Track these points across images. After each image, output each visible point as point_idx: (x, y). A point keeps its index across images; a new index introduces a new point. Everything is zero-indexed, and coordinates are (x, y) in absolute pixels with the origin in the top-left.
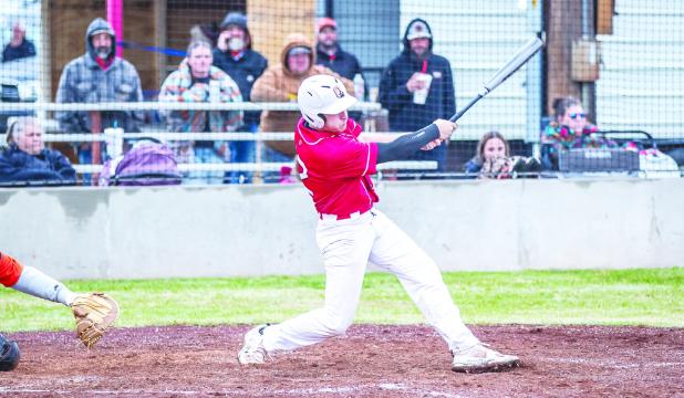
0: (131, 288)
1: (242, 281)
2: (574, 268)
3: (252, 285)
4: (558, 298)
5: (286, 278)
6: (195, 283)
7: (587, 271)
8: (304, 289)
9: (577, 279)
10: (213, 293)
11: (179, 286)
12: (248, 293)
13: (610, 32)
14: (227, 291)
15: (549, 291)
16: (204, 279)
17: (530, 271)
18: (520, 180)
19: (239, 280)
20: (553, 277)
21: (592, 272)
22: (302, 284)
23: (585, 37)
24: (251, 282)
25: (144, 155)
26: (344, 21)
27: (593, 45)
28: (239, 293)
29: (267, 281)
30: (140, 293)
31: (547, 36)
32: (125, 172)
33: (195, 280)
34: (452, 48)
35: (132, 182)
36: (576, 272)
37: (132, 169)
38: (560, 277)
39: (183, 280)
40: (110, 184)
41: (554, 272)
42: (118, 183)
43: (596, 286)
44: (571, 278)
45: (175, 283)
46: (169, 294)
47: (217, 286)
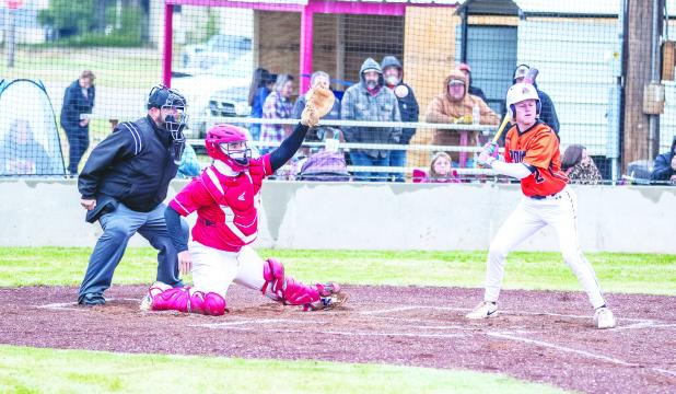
0: (309, 256)
1: (391, 254)
2: (638, 252)
3: (399, 257)
4: (624, 274)
5: (424, 252)
6: (356, 254)
7: (646, 255)
8: (437, 261)
9: (639, 260)
10: (369, 261)
11: (345, 256)
12: (395, 262)
13: (671, 78)
14: (379, 261)
15: (619, 268)
16: (363, 251)
17: (605, 253)
18: (599, 186)
19: (389, 253)
20: (622, 258)
21: (651, 255)
22: (435, 257)
23: (653, 81)
24: (398, 254)
25: (323, 159)
26: (474, 64)
27: (658, 88)
28: (389, 262)
29: (408, 255)
30: (316, 259)
31: (625, 80)
32: (308, 171)
33: (356, 251)
34: (552, 87)
35: (313, 178)
36: (639, 255)
37: (313, 169)
38: (627, 258)
39: (348, 251)
40: (298, 179)
41: (623, 254)
42: (303, 179)
43: (653, 266)
44: (634, 259)
45: (342, 253)
46: (337, 261)
47: (373, 256)
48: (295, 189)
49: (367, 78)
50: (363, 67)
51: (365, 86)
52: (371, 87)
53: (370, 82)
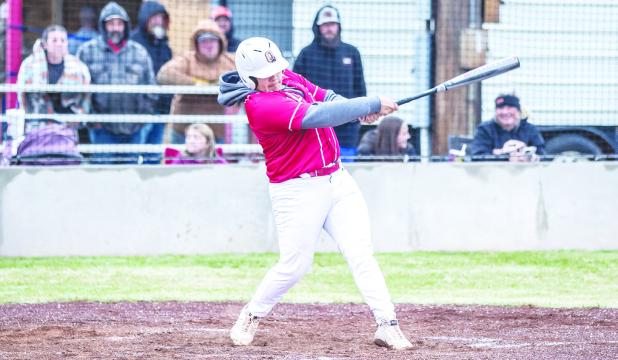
0: (32, 265)
1: (140, 260)
2: (463, 250)
3: (150, 264)
4: (448, 279)
5: (182, 257)
6: (94, 261)
7: (475, 253)
8: (201, 268)
9: (467, 260)
10: (112, 271)
11: (79, 264)
12: (146, 271)
13: (496, 20)
14: (126, 269)
15: (439, 271)
16: (102, 257)
17: (420, 253)
18: (412, 163)
19: (137, 258)
20: (442, 258)
21: (481, 253)
22: (199, 262)
23: (473, 25)
24: (148, 260)
25: (45, 136)
27: (478, 34)
28: (138, 271)
29: (166, 260)
30: (41, 270)
31: (436, 24)
32: (27, 152)
33: (94, 258)
36: (466, 254)
37: (34, 149)
38: (450, 259)
39: (84, 258)
40: (12, 163)
41: (443, 253)
42: (19, 163)
43: (485, 267)
44: (460, 259)
45: (75, 261)
46: (68, 272)
47: (116, 264)
48: (9, 177)
49: (110, 28)
50: (103, 13)
51: (107, 40)
52: (115, 40)
53: (114, 33)
